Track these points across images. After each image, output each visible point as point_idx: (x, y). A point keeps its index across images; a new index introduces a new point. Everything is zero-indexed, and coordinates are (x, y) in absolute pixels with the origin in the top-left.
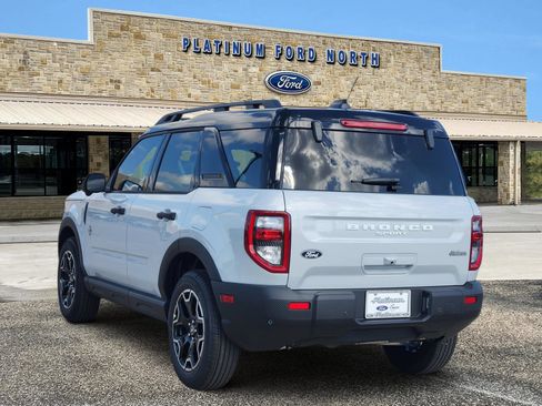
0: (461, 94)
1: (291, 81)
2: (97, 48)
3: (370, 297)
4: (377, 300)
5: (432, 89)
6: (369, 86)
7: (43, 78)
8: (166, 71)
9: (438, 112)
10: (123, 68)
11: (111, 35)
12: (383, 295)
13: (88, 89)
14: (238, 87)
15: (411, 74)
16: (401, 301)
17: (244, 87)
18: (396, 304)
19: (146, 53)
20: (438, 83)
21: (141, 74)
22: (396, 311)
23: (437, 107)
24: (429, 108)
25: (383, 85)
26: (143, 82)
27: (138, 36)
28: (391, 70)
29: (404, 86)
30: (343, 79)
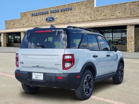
0: (103, 13)
1: (50, 19)
2: (21, 19)
3: (33, 74)
4: (35, 75)
5: (91, 13)
6: (70, 17)
7: (16, 25)
8: (30, 21)
9: (93, 20)
10: (24, 22)
11: (23, 16)
12: (37, 74)
13: (20, 26)
14: (41, 22)
15: (83, 10)
16: (41, 76)
17: (42, 22)
18: (40, 77)
19: (27, 18)
20: (93, 11)
21: (27, 22)
22: (40, 78)
23: (93, 19)
24: (90, 20)
25: (74, 15)
26: (27, 24)
27: (26, 16)
28: (76, 11)
29: (81, 14)
30: (63, 16)
